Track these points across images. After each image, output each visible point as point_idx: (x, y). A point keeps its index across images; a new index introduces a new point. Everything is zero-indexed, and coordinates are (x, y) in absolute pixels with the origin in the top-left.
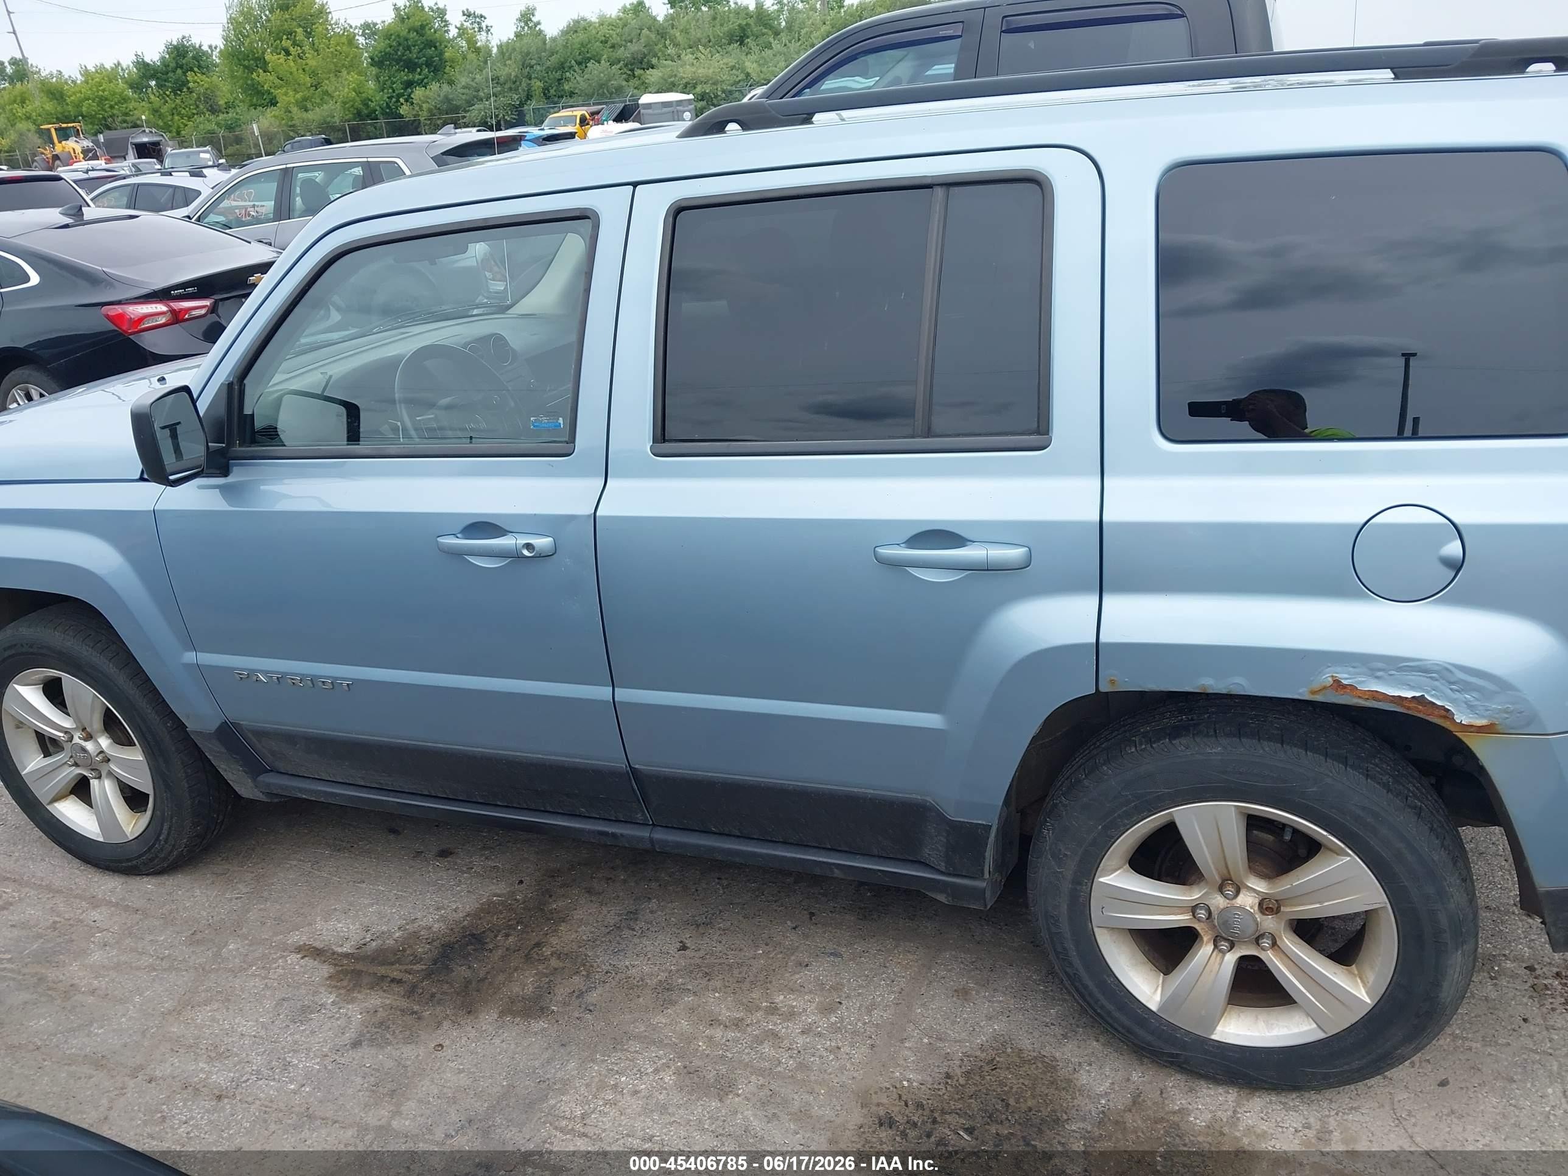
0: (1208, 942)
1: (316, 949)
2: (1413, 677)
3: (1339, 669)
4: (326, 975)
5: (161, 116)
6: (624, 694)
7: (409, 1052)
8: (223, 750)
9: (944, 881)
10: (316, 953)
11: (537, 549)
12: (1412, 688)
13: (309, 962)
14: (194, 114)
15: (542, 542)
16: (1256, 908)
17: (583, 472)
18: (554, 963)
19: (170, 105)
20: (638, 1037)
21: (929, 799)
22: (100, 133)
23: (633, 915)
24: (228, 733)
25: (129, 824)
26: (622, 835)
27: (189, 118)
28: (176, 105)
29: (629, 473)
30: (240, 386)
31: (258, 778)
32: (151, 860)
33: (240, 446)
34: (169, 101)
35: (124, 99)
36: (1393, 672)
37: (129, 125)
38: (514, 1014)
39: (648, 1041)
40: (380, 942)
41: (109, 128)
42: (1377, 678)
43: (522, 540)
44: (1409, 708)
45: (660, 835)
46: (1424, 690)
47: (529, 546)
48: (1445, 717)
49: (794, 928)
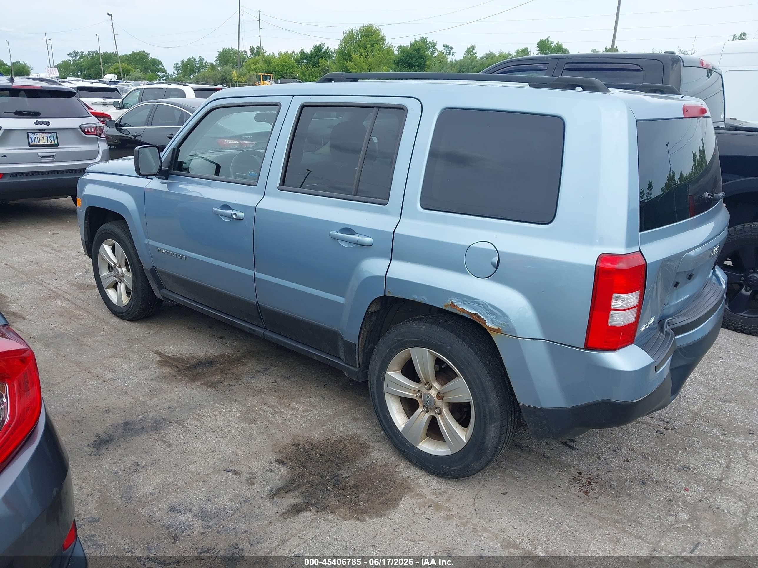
0: (421, 407)
1: (160, 352)
2: (476, 306)
3: (453, 298)
4: (158, 360)
5: (305, 76)
6: (258, 275)
7: (166, 386)
8: (152, 277)
9: (346, 367)
10: (159, 353)
11: (237, 216)
12: (475, 310)
13: (156, 355)
14: (318, 76)
15: (241, 214)
16: (435, 396)
17: (258, 193)
18: (230, 375)
19: (309, 71)
20: (238, 402)
21: (340, 331)
22: (280, 79)
23: (266, 369)
24: (153, 270)
25: (125, 301)
26: (256, 330)
27: (316, 77)
28: (312, 72)
29: (270, 195)
30: (178, 149)
31: (161, 290)
32: (128, 314)
33: (173, 170)
34: (310, 70)
35: (292, 67)
36: (470, 303)
37: (292, 78)
38: (205, 385)
39: (240, 403)
40: (181, 356)
41: (284, 78)
42: (465, 304)
43: (234, 212)
44: (473, 318)
45: (267, 333)
46: (478, 311)
47: (235, 214)
48: (484, 323)
49: (316, 387)
